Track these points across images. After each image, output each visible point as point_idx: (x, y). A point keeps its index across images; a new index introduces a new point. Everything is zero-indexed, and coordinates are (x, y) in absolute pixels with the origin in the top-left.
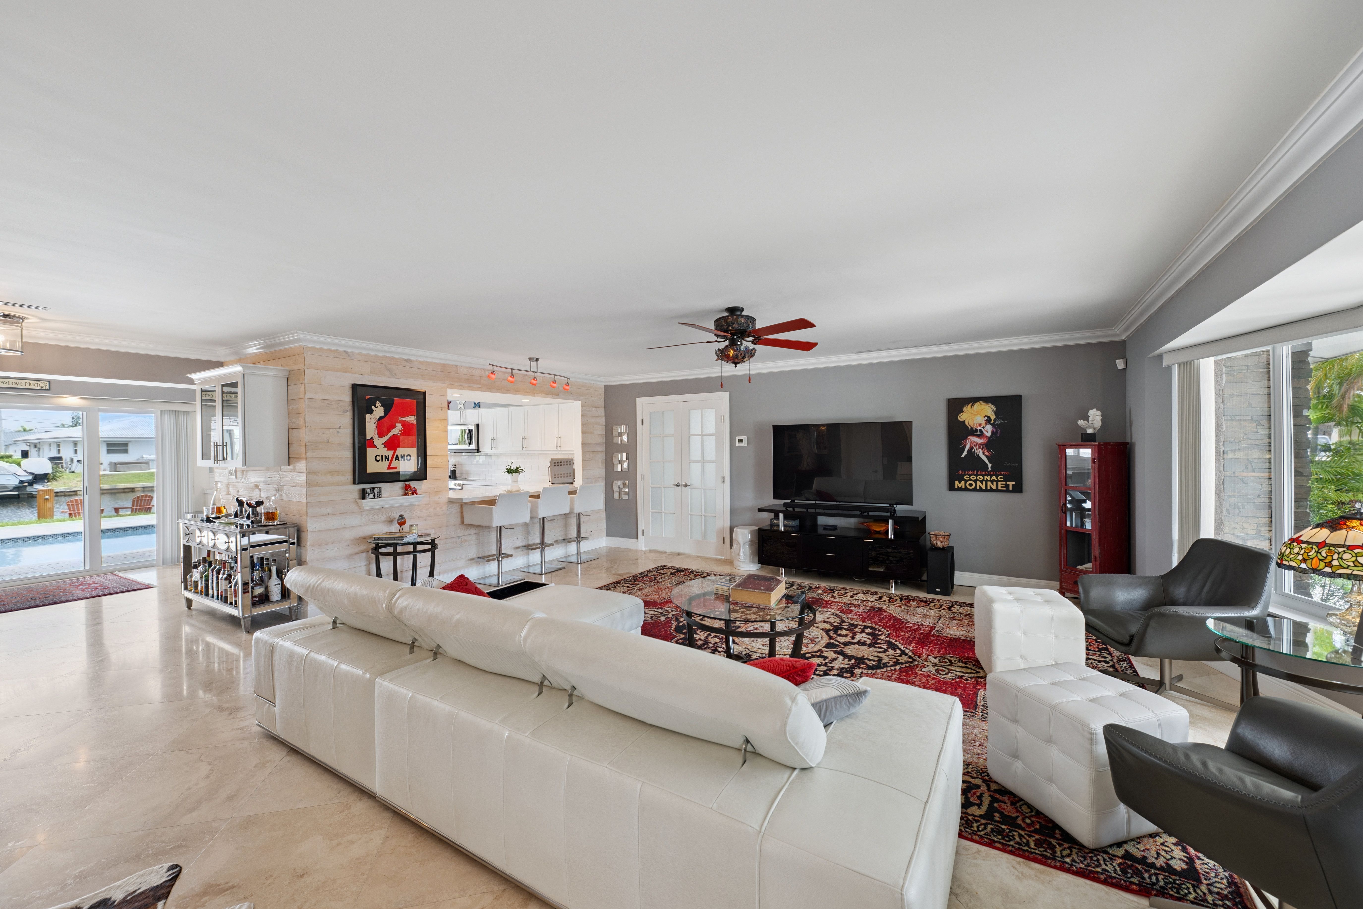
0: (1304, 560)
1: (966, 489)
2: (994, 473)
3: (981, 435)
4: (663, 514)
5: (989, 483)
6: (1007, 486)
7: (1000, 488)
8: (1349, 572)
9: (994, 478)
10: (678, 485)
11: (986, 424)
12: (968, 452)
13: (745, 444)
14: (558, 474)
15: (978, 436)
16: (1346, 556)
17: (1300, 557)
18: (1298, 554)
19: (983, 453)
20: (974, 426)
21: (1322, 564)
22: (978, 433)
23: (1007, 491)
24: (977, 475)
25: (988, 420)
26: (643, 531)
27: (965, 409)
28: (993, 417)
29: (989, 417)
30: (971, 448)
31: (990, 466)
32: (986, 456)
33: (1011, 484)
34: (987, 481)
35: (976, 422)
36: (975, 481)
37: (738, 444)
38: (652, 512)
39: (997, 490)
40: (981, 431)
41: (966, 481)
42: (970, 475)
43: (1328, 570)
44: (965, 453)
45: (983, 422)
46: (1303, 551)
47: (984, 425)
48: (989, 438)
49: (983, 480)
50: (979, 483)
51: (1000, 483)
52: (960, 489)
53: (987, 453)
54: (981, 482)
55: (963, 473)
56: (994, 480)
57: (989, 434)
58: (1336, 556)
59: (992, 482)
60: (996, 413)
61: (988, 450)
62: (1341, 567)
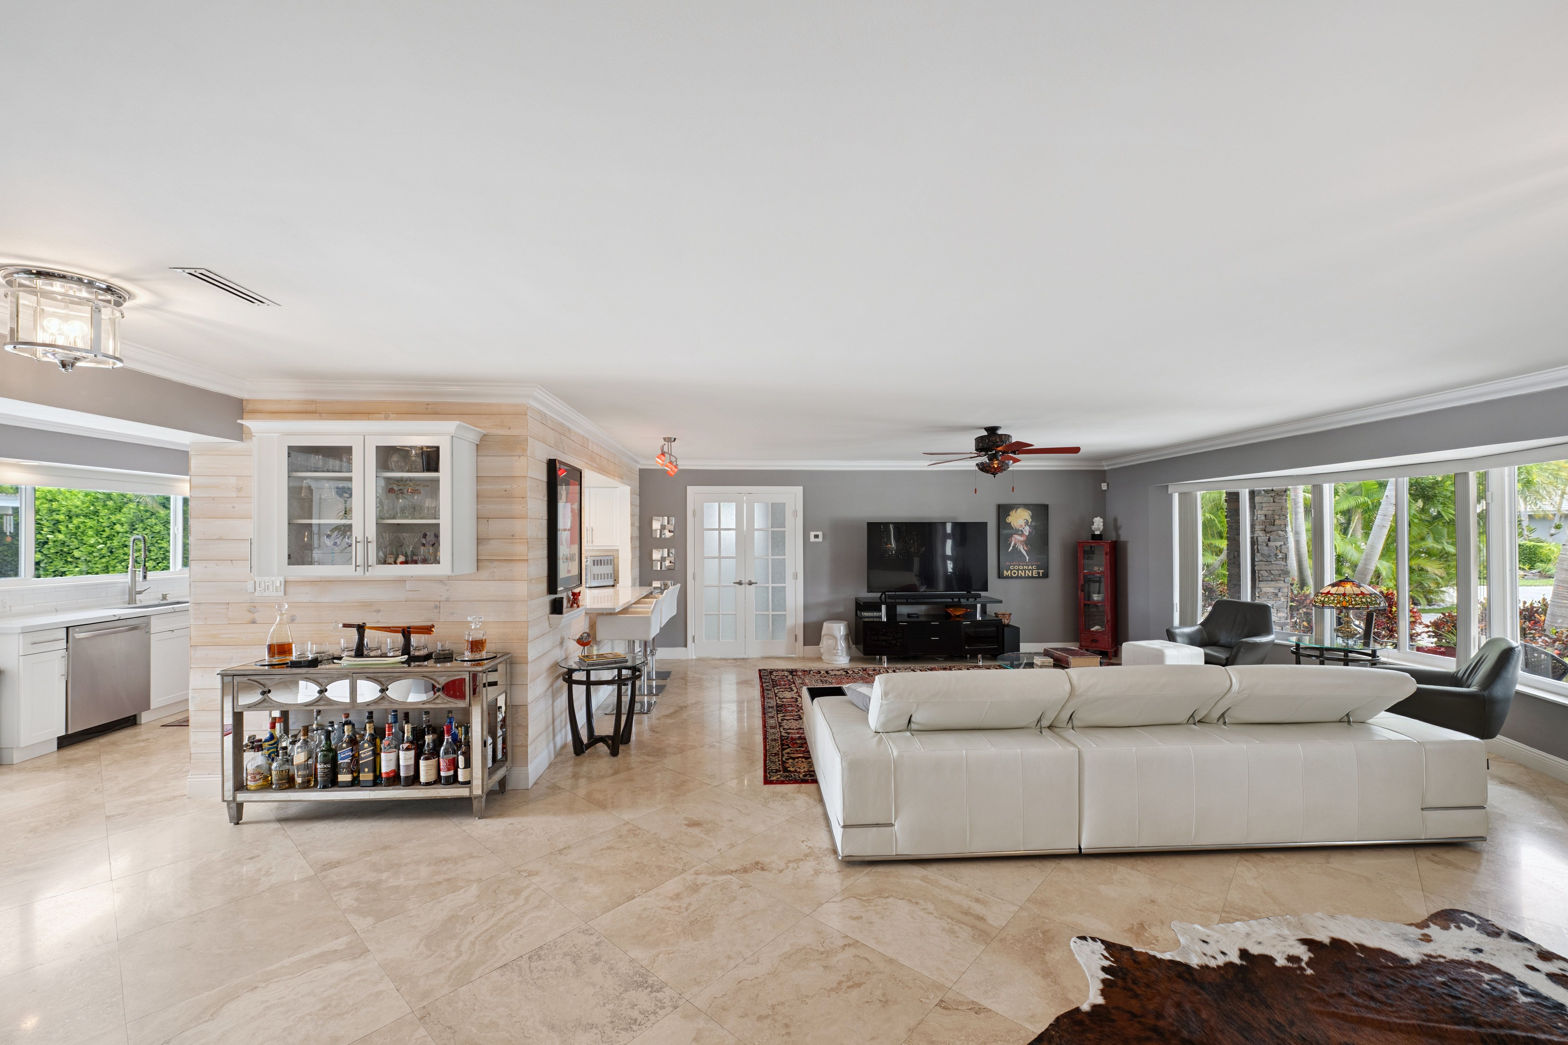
0: (1339, 603)
1: (1012, 577)
2: (1030, 563)
3: (1022, 534)
4: (721, 616)
5: (1027, 571)
6: (1039, 573)
7: (1034, 575)
8: (1359, 606)
9: (1030, 567)
10: (740, 583)
11: (1025, 526)
12: (1013, 547)
13: (820, 539)
14: (598, 575)
15: (1020, 535)
16: (1357, 599)
17: (1336, 602)
18: (1334, 600)
19: (1023, 548)
20: (1017, 527)
21: (1348, 604)
22: (1020, 533)
23: (1039, 577)
24: (1019, 566)
25: (1027, 523)
26: (694, 637)
27: (1011, 513)
28: (1030, 520)
29: (1027, 520)
30: (1015, 544)
31: (1027, 558)
32: (1025, 550)
33: (1041, 571)
34: (1025, 570)
35: (1018, 524)
36: (1018, 570)
37: (812, 539)
38: (705, 615)
39: (1032, 577)
40: (1022, 531)
41: (1011, 571)
42: (1014, 565)
43: (1351, 606)
44: (1011, 548)
45: (1024, 524)
46: (1336, 599)
47: (1024, 526)
48: (1027, 536)
49: (1023, 569)
50: (1020, 571)
51: (1034, 571)
52: (1007, 577)
53: (1026, 548)
54: (1022, 570)
55: (1009, 564)
56: (1030, 569)
57: (1027, 534)
58: (1353, 600)
59: (1029, 570)
60: (1032, 517)
61: (1027, 546)
62: (1356, 604)
